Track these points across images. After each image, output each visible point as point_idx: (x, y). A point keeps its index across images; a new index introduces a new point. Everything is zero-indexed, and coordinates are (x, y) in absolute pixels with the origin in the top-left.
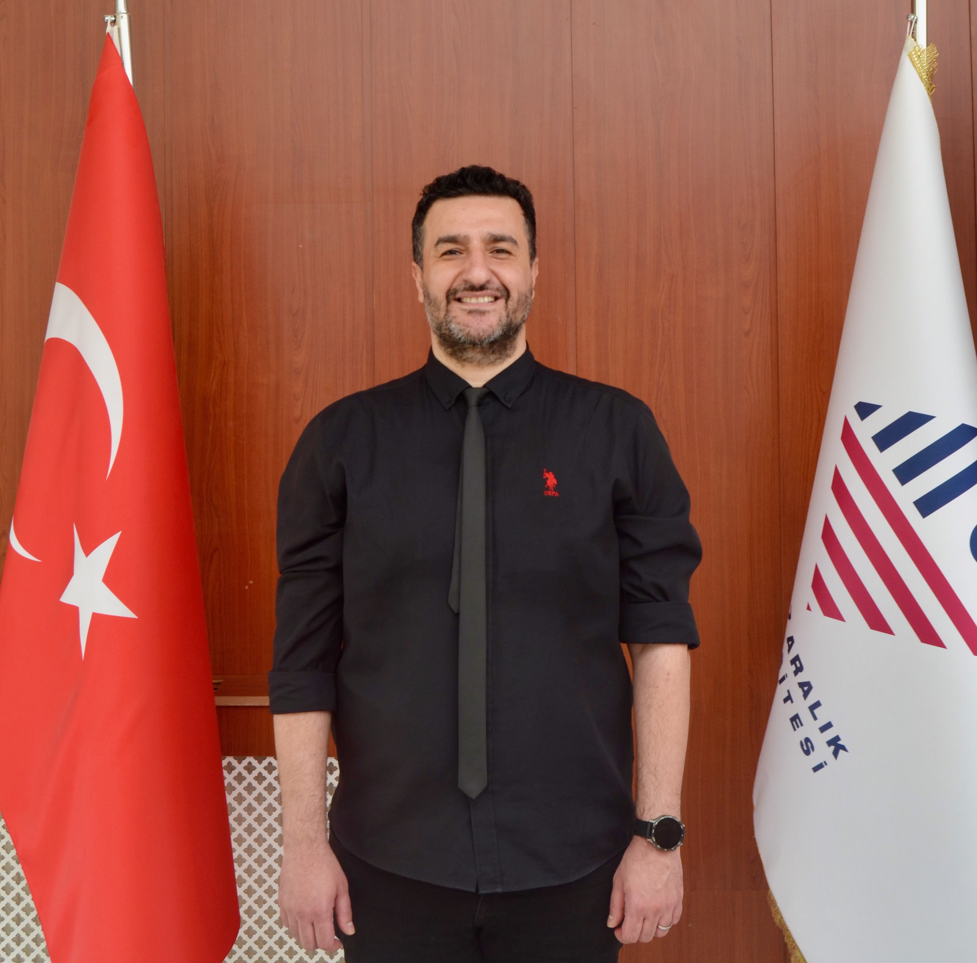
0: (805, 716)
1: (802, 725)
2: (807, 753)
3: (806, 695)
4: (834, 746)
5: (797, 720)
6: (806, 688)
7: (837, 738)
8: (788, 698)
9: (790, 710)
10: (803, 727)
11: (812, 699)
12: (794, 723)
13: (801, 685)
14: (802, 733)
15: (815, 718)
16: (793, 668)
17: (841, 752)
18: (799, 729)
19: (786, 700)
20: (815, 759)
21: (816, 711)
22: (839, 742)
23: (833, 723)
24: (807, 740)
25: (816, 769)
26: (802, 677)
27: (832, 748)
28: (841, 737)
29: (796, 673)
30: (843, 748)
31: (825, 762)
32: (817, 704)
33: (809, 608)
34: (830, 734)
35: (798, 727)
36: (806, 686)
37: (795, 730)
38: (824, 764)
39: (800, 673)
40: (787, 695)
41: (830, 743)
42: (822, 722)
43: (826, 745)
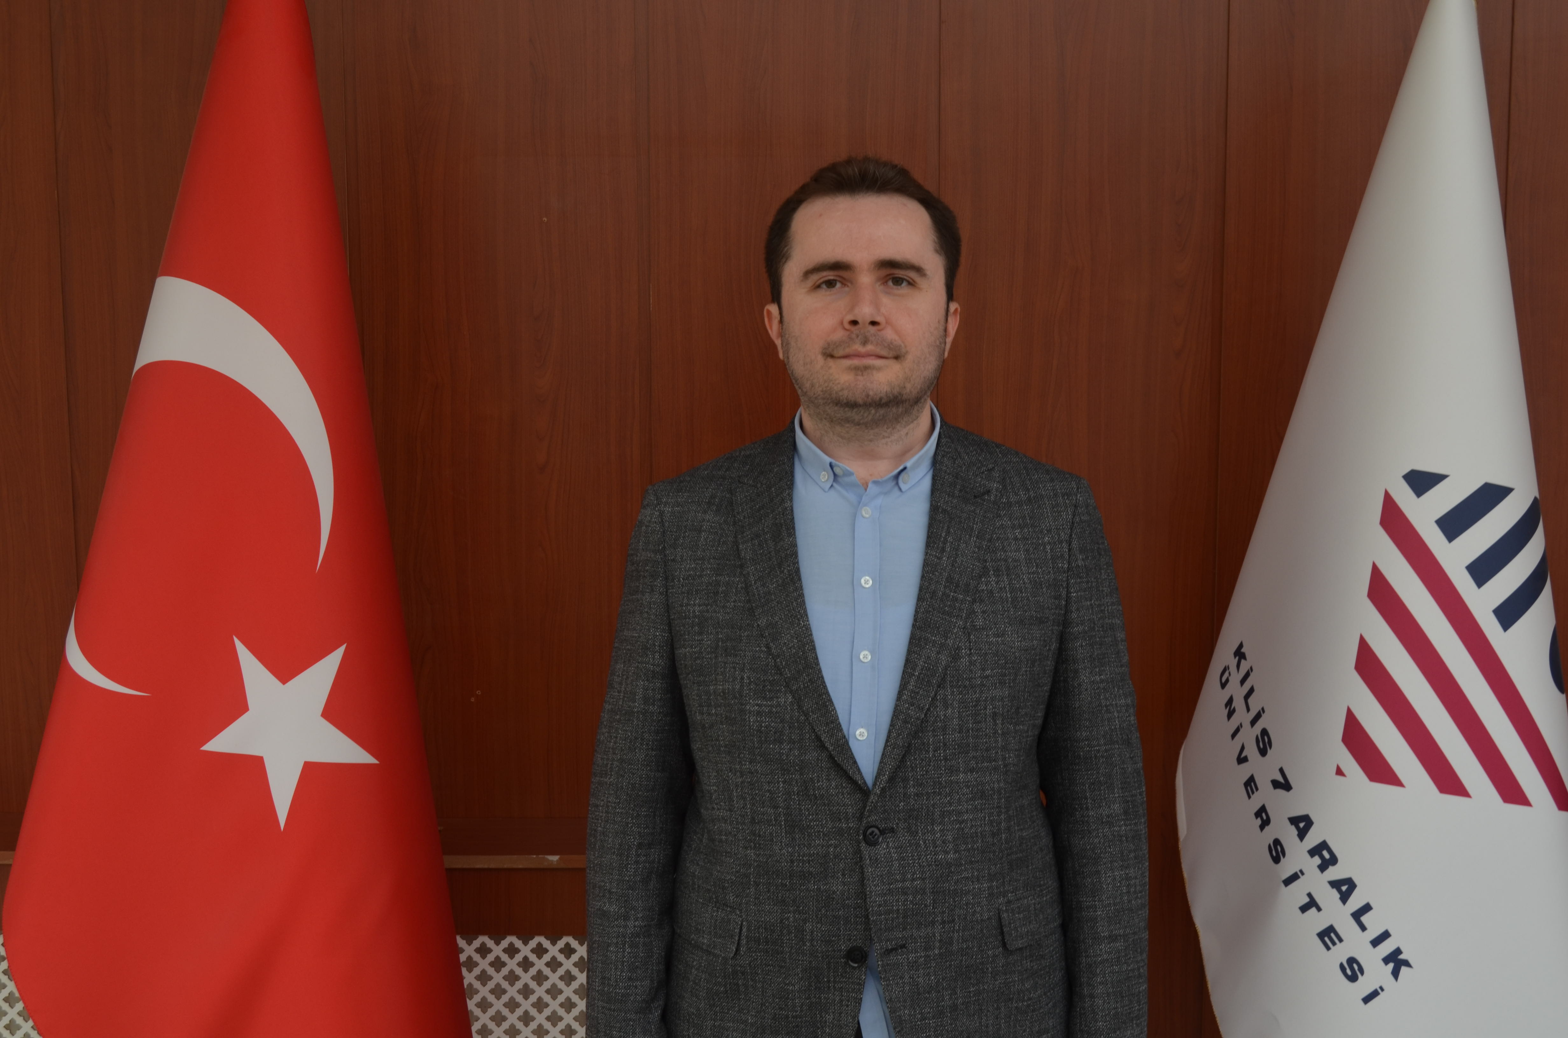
0: (1346, 926)
1: (1341, 940)
2: (1353, 978)
3: (1344, 898)
4: (1393, 962)
5: (1332, 935)
6: (1344, 888)
7: (1398, 951)
8: (1311, 904)
9: (1316, 921)
10: (1343, 943)
11: (1356, 902)
12: (1326, 939)
13: (1335, 884)
14: (1340, 953)
15: (1363, 928)
16: (1317, 860)
17: (1404, 969)
18: (1336, 946)
19: (1304, 909)
20: (1365, 985)
21: (1364, 919)
22: (1401, 957)
23: (1391, 932)
24: (1352, 961)
25: (1367, 1000)
26: (1334, 873)
27: (1391, 965)
28: (1402, 949)
29: (1323, 868)
30: (1407, 963)
31: (1382, 989)
32: (1367, 908)
33: (1339, 772)
34: (1386, 948)
35: (1334, 944)
36: (1344, 885)
37: (1328, 948)
38: (1379, 991)
39: (1331, 868)
40: (1307, 900)
41: (1386, 960)
42: (1374, 932)
43: (1382, 964)
